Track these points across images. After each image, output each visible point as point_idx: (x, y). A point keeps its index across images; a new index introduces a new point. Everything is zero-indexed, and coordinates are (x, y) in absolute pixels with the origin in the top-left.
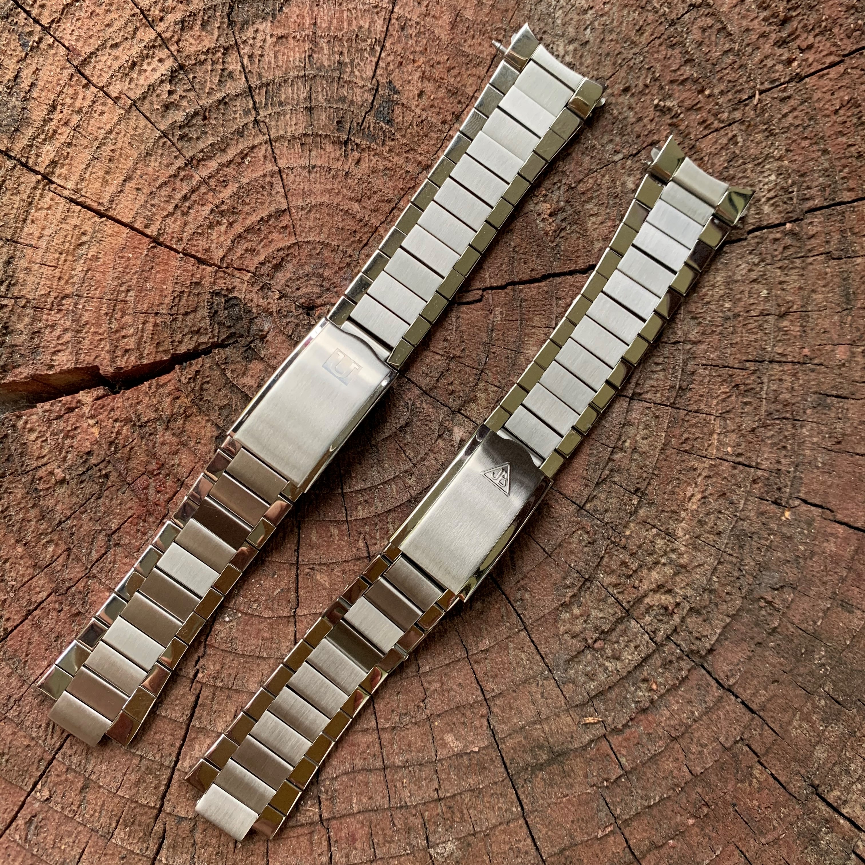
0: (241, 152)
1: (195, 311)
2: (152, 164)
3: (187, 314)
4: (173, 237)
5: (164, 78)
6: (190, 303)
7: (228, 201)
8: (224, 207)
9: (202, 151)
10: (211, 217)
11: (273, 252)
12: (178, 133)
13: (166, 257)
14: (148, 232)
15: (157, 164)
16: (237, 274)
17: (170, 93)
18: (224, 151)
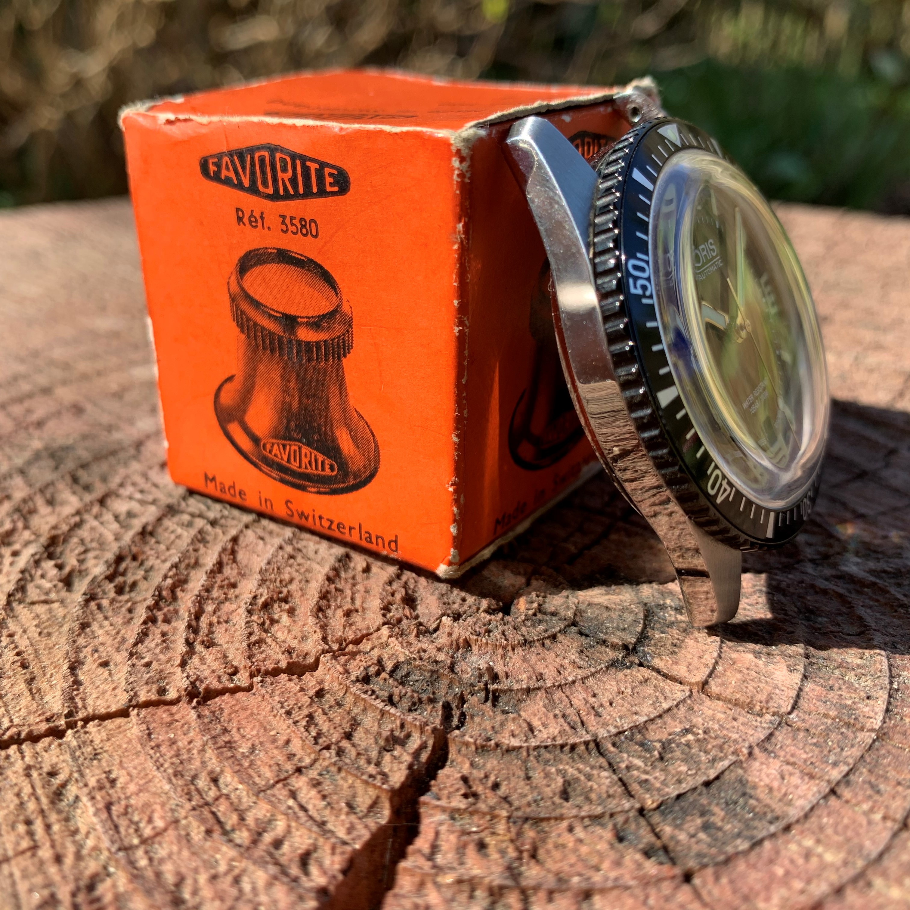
0: (224, 550)
1: (355, 723)
2: (100, 632)
3: (348, 736)
4: (219, 677)
5: (37, 557)
6: (337, 720)
7: (261, 590)
8: (260, 601)
9: (165, 577)
10: (255, 618)
11: (384, 590)
12: (110, 587)
13: (234, 702)
14: (172, 695)
15: (109, 628)
16: (366, 646)
17: (60, 567)
18: (197, 564)
